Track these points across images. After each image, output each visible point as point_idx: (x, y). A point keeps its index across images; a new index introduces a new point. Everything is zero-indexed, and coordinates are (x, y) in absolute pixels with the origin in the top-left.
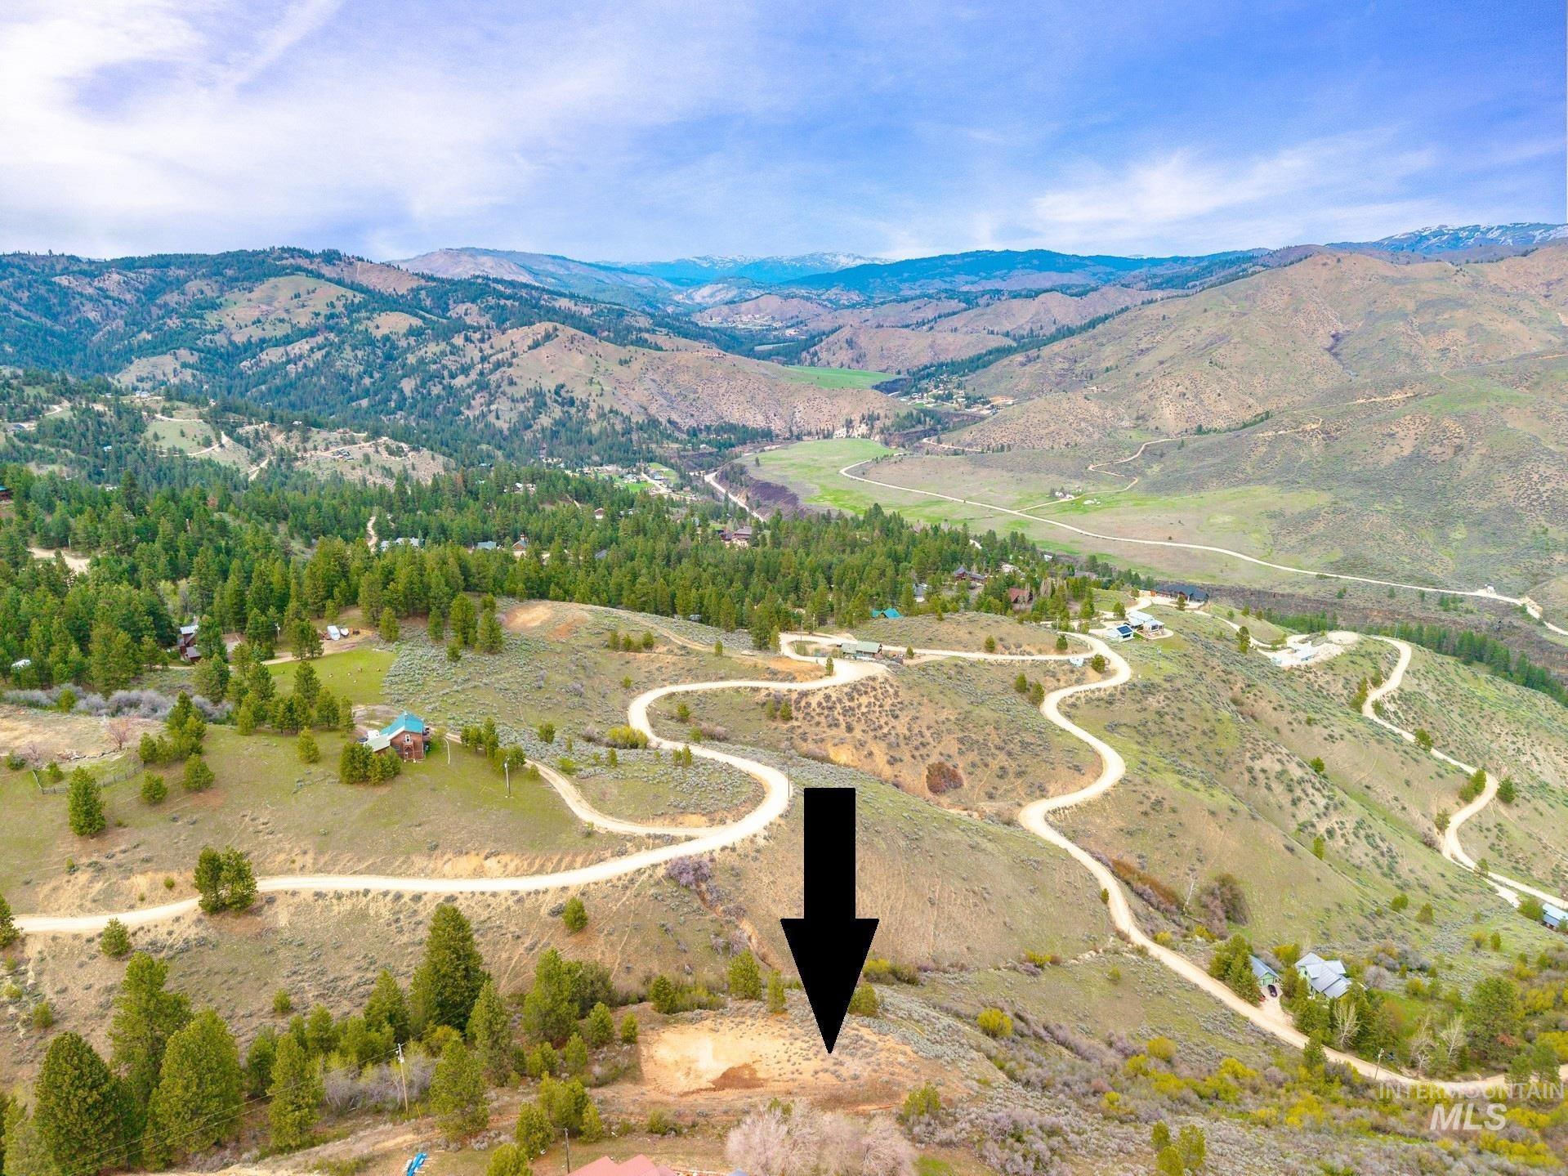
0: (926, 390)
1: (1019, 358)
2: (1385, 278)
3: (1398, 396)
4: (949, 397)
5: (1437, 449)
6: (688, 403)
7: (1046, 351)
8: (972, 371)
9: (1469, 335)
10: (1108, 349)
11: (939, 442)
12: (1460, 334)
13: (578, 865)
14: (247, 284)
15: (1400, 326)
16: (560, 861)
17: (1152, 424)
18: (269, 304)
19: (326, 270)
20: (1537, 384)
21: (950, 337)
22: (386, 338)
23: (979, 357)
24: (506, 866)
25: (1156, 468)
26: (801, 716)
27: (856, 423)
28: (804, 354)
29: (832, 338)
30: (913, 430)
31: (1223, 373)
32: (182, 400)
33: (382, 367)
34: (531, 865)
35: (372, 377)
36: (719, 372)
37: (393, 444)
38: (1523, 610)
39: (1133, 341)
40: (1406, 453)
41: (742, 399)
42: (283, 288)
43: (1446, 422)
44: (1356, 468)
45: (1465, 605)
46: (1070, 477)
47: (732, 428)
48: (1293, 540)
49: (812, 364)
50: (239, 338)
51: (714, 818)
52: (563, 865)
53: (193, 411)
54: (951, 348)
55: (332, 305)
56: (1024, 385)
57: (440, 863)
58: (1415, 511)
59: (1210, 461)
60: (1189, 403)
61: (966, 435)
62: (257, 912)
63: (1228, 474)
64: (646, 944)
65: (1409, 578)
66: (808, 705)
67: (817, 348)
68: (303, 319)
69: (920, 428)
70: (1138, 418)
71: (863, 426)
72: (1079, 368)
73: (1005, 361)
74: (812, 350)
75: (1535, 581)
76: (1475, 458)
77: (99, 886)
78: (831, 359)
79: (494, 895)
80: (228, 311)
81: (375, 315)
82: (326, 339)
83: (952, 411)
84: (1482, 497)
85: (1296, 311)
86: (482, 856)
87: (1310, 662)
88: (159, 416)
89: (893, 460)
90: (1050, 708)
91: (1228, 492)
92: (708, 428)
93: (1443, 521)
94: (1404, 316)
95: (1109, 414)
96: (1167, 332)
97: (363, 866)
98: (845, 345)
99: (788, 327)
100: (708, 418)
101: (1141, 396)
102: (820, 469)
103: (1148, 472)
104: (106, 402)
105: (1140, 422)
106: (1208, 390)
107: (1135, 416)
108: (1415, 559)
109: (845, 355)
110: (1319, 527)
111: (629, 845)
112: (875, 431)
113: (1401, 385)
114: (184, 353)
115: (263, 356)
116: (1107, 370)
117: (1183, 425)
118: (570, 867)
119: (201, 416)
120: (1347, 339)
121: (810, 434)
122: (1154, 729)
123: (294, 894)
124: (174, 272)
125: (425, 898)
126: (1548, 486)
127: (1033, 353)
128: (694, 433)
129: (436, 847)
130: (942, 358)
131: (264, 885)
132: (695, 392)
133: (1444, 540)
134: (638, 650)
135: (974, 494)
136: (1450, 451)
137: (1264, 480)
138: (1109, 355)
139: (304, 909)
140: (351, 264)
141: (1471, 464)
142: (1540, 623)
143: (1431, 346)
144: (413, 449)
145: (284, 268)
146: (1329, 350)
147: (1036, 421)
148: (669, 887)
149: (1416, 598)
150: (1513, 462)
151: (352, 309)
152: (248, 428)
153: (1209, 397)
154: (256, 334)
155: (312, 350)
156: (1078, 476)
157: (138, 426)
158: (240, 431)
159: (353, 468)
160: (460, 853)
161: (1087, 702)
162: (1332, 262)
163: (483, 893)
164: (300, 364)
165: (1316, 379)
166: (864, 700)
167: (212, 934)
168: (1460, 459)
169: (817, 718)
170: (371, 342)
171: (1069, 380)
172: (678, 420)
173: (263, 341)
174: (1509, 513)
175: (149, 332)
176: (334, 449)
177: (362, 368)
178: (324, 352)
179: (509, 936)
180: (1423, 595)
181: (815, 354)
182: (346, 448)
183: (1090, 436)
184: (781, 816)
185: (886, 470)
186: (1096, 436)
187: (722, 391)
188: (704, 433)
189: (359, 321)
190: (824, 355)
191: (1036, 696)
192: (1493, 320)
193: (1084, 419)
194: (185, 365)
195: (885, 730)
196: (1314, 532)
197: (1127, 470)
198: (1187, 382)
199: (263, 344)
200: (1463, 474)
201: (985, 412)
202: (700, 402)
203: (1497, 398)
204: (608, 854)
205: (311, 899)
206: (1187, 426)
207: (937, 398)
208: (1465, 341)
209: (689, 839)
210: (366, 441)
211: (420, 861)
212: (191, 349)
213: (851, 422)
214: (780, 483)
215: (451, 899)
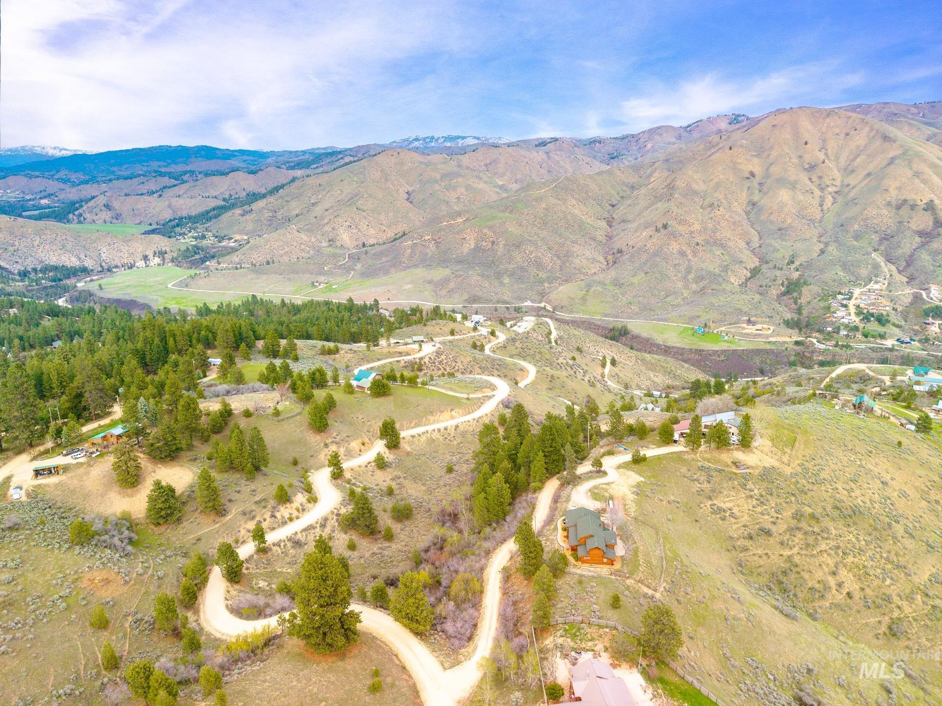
0: (184, 234)
1: (238, 211)
2: (421, 163)
3: (460, 220)
4: (204, 237)
5: (484, 244)
6: (9, 254)
7: (254, 206)
8: (209, 219)
9: (467, 190)
10: (293, 204)
11: (219, 263)
12: (463, 190)
13: (476, 408)
15: (437, 187)
17: (338, 244)
20: (512, 210)
21: (181, 201)
23: (207, 212)
25: (359, 266)
26: (425, 368)
27: (151, 257)
28: (71, 216)
29: (91, 204)
30: (194, 258)
31: (364, 214)
34: (466, 411)
36: (30, 231)
38: (545, 308)
39: (307, 198)
40: (472, 247)
41: (54, 248)
43: (485, 231)
44: (454, 256)
45: (524, 310)
46: (316, 274)
47: (55, 268)
48: (444, 292)
49: (80, 222)
54: (184, 207)
56: (250, 226)
57: (438, 416)
58: (486, 273)
59: (384, 259)
60: (354, 231)
61: (235, 258)
63: (396, 263)
65: (498, 302)
66: (425, 362)
67: (80, 211)
69: (197, 257)
70: (330, 241)
71: (156, 258)
72: (279, 215)
73: (230, 214)
74: (77, 213)
75: (542, 295)
76: (501, 246)
78: (95, 218)
83: (209, 245)
84: (510, 263)
85: (386, 180)
87: (528, 329)
89: (202, 276)
90: (487, 351)
91: (403, 273)
92: (35, 270)
93: (499, 276)
94: (437, 182)
95: (313, 240)
96: (324, 193)
97: (413, 425)
98: (103, 208)
99: (41, 198)
100: (30, 264)
101: (327, 228)
102: (151, 286)
103: (356, 268)
105: (331, 243)
106: (361, 223)
107: (327, 240)
108: (497, 294)
109: (106, 215)
110: (452, 285)
111: (481, 401)
112: (167, 261)
113: (459, 214)
116: (297, 216)
117: (355, 243)
118: (473, 411)
120: (414, 194)
121: (116, 267)
122: (524, 354)
126: (533, 255)
127: (247, 208)
128: (24, 274)
129: (431, 412)
130: (179, 214)
131: (403, 434)
132: (13, 245)
133: (502, 284)
135: (266, 290)
136: (490, 244)
137: (416, 266)
138: (295, 207)
141: (500, 249)
142: (553, 312)
143: (452, 196)
146: (407, 200)
147: (276, 246)
149: (505, 309)
150: (518, 246)
153: (363, 226)
156: (320, 274)
160: (441, 412)
161: (497, 349)
162: (395, 154)
165: (410, 215)
166: (443, 357)
167: (397, 456)
168: (495, 247)
169: (432, 368)
171: (276, 222)
172: (7, 266)
174: (523, 269)
180: (508, 308)
181: (80, 215)
183: (308, 252)
185: (201, 282)
186: (312, 252)
187: (36, 243)
188: (33, 274)
190: (88, 216)
191: (482, 348)
192: (474, 182)
193: (301, 244)
195: (457, 368)
196: (451, 287)
197: (345, 268)
198: (350, 220)
200: (499, 254)
201: (232, 245)
202: (20, 252)
203: (501, 218)
204: (479, 404)
206: (357, 243)
207: (196, 238)
208: (466, 193)
209: (494, 395)
211: (431, 418)
213: (146, 257)
214: (127, 298)
215: (457, 427)
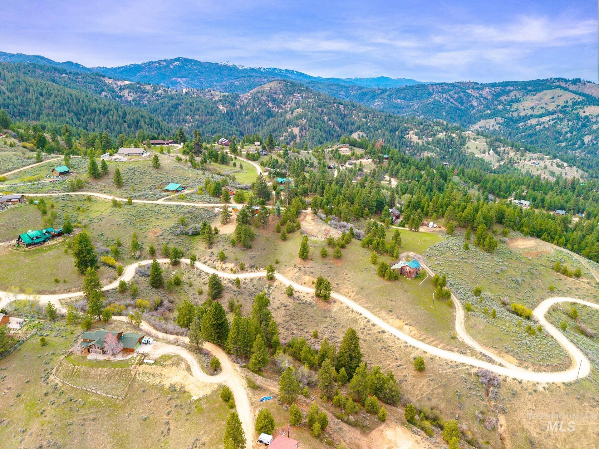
13: (440, 347)
14: (534, 93)
16: (433, 341)
18: (540, 101)
19: (572, 87)
22: (586, 117)
24: (411, 331)
32: (482, 135)
33: (579, 129)
34: (421, 336)
35: (572, 133)
37: (560, 162)
42: (547, 94)
50: (522, 114)
51: (521, 363)
52: (434, 343)
53: (484, 140)
55: (567, 102)
57: (390, 317)
62: (330, 303)
64: (444, 393)
68: (551, 107)
77: (298, 274)
79: (398, 339)
80: (522, 103)
81: (585, 107)
82: (558, 116)
86: (405, 323)
88: (471, 140)
97: (366, 305)
104: (457, 134)
111: (468, 351)
114: (499, 119)
115: (529, 122)
118: (436, 346)
119: (486, 142)
123: (342, 303)
124: (509, 88)
125: (376, 327)
129: (391, 311)
131: (336, 296)
134: (570, 276)
139: (341, 309)
140: (584, 84)
144: (569, 166)
145: (552, 86)
148: (473, 378)
151: (575, 103)
152: (502, 149)
154: (530, 112)
155: (549, 121)
157: (463, 143)
158: (499, 149)
159: (538, 170)
160: (399, 318)
163: (395, 336)
164: (542, 126)
167: (314, 303)
170: (578, 118)
173: (531, 116)
175: (490, 110)
176: (533, 161)
177: (568, 129)
178: (554, 121)
179: (394, 357)
182: (538, 161)
184: (564, 383)
189: (576, 109)
194: (498, 123)
199: (532, 116)
204: (456, 350)
205: (345, 307)
209: (501, 365)
210: (548, 159)
211: (384, 313)
212: (502, 117)
215: (383, 332)
